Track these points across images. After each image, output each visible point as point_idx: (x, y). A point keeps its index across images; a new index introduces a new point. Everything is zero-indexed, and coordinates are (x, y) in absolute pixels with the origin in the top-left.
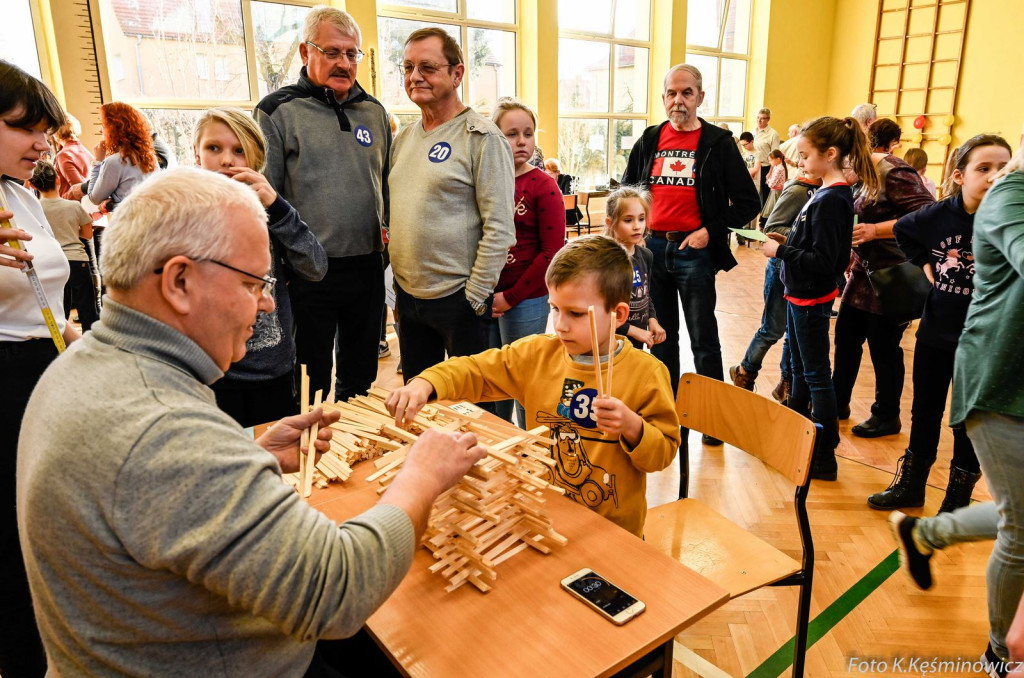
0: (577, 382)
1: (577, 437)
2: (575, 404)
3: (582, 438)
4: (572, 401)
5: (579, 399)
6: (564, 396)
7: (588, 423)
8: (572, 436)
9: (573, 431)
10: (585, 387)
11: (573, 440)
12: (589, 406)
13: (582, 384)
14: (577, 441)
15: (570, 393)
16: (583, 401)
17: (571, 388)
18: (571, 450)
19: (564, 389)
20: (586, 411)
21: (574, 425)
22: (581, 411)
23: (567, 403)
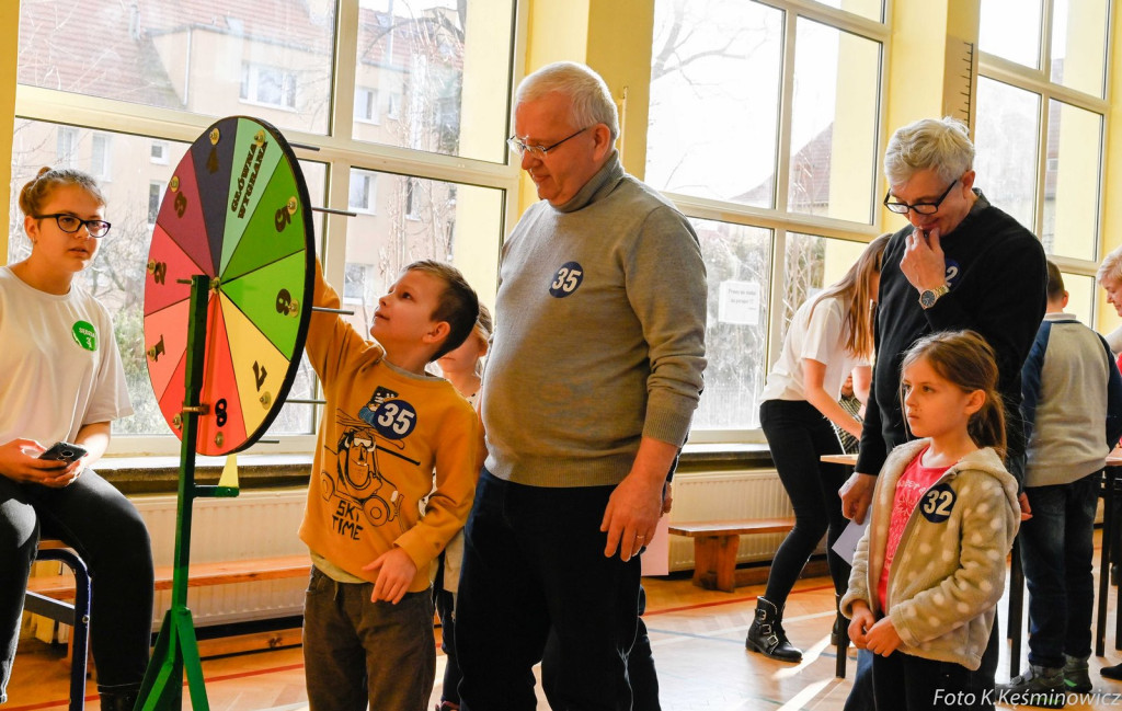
0: (391, 392)
1: (372, 445)
2: (382, 411)
3: (377, 447)
4: (379, 408)
5: (388, 407)
6: (373, 401)
7: (388, 433)
8: (367, 443)
9: (371, 438)
10: (399, 398)
11: (366, 448)
12: (396, 417)
13: (396, 395)
14: (370, 450)
15: (380, 400)
16: (391, 410)
17: (383, 396)
18: (361, 459)
19: (375, 395)
20: (391, 420)
21: (374, 432)
22: (386, 419)
23: (374, 408)
